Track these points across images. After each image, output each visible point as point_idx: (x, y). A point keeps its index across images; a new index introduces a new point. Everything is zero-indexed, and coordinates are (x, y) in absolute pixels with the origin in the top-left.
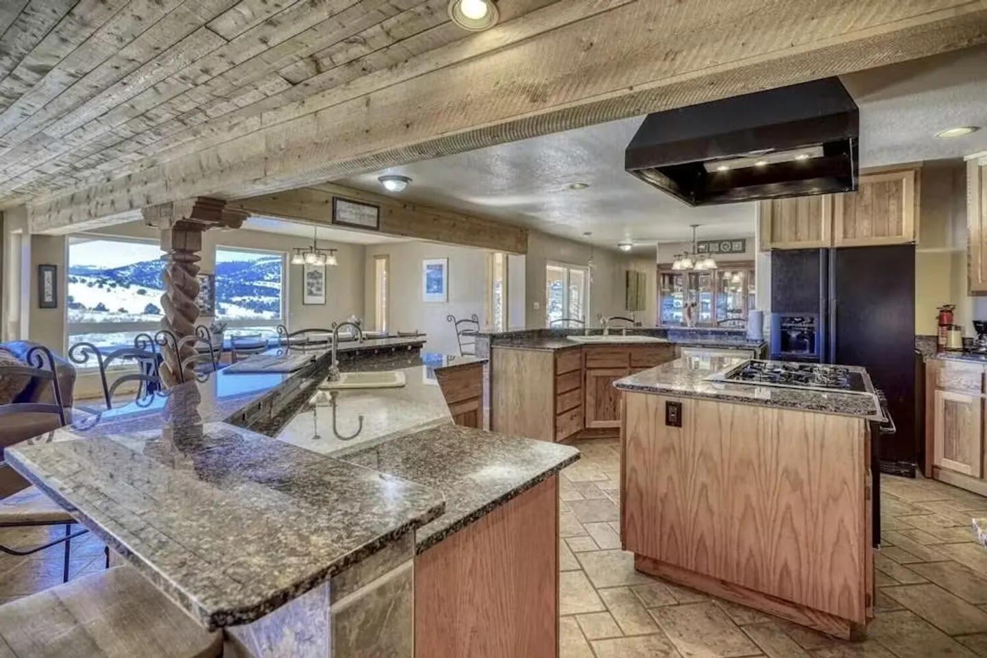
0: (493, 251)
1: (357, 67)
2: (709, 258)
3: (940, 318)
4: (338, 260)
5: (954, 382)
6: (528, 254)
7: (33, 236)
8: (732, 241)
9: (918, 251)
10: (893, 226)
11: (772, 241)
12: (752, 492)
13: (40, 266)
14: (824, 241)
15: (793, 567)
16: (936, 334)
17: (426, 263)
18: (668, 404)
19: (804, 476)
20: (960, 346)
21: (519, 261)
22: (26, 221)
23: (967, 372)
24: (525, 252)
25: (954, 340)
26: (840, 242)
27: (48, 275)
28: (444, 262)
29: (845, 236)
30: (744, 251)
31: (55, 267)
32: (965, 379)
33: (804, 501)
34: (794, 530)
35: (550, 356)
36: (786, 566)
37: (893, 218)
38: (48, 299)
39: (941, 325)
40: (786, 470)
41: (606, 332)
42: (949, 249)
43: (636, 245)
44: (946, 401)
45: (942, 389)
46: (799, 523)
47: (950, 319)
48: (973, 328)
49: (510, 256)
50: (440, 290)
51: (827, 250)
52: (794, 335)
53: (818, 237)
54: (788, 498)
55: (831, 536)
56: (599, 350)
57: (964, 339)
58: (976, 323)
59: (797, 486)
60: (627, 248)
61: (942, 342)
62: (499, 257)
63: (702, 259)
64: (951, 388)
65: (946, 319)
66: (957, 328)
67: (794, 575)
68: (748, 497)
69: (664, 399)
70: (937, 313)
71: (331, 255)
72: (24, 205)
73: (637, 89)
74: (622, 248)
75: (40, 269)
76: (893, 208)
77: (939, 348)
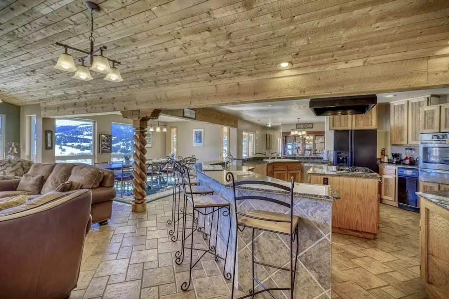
0: (223, 126)
1: (238, 74)
2: (304, 130)
3: (382, 152)
4: (167, 130)
5: (387, 172)
6: (238, 128)
7: (43, 118)
8: (308, 124)
9: (378, 131)
10: (370, 123)
11: (333, 126)
12: (349, 201)
13: (46, 131)
14: (349, 127)
15: (360, 221)
16: (380, 158)
17: (194, 130)
18: (324, 178)
19: (363, 196)
20: (387, 161)
21: (234, 131)
22: (40, 111)
23: (391, 169)
24: (237, 127)
25: (386, 159)
26: (354, 128)
27: (49, 135)
28: (202, 130)
29: (356, 126)
30: (312, 128)
31: (52, 132)
32: (391, 172)
33: (362, 203)
34: (359, 210)
35: (266, 166)
36: (357, 221)
37: (370, 121)
38: (49, 145)
39: (382, 155)
40: (358, 196)
41: (276, 158)
42: (384, 131)
43: (273, 124)
44: (385, 179)
45: (384, 174)
46: (361, 209)
47: (384, 153)
48: (392, 156)
49: (231, 129)
50: (200, 142)
51: (351, 131)
52: (341, 158)
53: (347, 126)
54: (358, 202)
55: (370, 211)
56: (278, 164)
57: (388, 159)
58: (392, 154)
59: (361, 199)
60: (270, 125)
61: (382, 160)
62: (225, 129)
63: (301, 131)
64: (386, 174)
65: (383, 153)
66: (387, 156)
67: (360, 224)
68: (347, 203)
69: (322, 177)
70: (381, 151)
71: (165, 127)
72: (39, 104)
73: (333, 93)
74: (268, 125)
75: (46, 133)
76: (370, 117)
77: (381, 162)
